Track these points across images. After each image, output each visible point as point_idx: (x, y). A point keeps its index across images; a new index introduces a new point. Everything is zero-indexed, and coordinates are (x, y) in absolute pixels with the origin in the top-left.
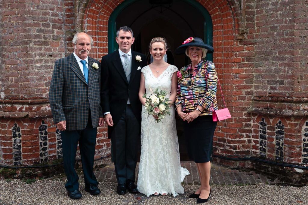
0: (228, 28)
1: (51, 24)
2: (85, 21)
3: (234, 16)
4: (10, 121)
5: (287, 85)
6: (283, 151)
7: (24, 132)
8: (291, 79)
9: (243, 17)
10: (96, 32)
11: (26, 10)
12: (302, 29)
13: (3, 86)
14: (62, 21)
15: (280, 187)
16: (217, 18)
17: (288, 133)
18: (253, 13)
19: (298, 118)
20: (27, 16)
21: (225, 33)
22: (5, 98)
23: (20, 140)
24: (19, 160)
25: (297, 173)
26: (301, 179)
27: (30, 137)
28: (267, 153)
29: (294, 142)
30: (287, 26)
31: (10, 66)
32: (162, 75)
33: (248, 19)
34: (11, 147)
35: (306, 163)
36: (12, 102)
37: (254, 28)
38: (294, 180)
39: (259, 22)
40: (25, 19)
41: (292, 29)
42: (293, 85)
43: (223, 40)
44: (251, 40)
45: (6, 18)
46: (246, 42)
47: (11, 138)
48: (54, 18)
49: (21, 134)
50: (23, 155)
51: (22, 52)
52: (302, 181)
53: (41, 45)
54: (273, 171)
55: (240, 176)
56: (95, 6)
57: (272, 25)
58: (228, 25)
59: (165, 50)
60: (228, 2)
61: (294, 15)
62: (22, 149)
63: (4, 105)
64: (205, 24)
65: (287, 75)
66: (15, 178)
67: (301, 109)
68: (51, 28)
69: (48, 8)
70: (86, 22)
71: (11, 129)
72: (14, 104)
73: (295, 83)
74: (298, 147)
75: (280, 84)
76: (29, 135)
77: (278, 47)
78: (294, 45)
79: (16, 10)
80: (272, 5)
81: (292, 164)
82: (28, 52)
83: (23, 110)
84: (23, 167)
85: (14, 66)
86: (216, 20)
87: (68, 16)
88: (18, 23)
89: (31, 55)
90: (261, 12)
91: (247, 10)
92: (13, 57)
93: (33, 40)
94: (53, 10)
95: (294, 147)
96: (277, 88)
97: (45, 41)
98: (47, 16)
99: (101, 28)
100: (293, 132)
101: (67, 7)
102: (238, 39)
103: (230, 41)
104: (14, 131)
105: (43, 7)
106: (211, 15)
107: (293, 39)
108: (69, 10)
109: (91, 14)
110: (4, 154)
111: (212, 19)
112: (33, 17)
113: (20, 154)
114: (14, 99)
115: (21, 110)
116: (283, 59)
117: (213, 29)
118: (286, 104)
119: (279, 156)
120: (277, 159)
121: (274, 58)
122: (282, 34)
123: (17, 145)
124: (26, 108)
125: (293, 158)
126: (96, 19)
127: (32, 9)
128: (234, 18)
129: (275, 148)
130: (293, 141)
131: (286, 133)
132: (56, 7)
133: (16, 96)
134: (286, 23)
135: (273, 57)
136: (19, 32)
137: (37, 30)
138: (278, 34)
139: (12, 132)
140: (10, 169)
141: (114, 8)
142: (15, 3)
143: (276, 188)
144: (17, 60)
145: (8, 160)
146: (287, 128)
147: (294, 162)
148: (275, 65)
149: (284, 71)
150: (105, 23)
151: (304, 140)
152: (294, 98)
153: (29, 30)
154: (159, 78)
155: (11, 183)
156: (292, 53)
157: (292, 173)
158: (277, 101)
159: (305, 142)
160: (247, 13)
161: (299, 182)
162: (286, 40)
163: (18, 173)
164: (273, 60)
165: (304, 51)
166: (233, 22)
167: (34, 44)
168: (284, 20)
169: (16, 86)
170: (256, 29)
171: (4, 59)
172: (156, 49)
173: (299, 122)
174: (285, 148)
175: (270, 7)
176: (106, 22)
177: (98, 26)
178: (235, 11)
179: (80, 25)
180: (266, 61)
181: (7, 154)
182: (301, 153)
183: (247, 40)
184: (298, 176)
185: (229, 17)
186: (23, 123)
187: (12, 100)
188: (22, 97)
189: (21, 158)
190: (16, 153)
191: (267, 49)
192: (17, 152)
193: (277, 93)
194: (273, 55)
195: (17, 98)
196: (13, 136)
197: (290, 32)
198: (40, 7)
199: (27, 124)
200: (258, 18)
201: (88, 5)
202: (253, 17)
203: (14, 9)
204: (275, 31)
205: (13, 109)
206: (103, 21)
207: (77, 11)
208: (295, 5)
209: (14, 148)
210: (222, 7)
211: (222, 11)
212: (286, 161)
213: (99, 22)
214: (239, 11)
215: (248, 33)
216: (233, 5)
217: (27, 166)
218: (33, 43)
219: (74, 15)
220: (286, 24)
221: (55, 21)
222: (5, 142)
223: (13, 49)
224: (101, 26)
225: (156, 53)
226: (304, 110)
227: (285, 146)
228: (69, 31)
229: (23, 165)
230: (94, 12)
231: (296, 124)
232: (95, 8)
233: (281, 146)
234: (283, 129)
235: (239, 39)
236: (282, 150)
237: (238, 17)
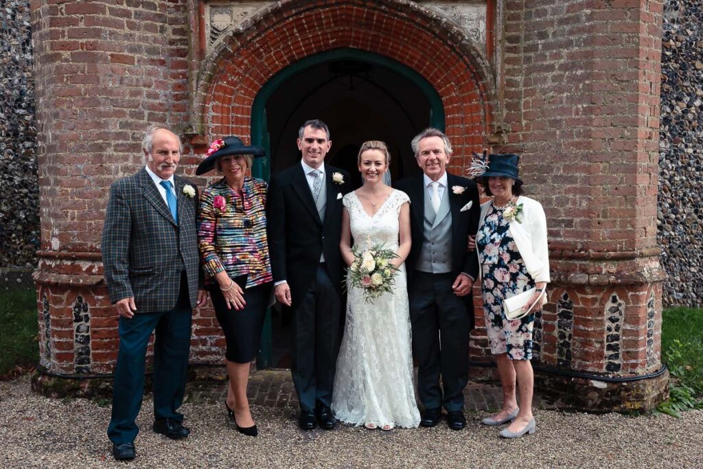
0: (472, 122)
1: (146, 113)
2: (208, 108)
3: (484, 100)
4: (69, 291)
5: (579, 229)
6: (571, 349)
7: (95, 312)
8: (585, 217)
9: (500, 103)
10: (228, 127)
11: (101, 86)
12: (606, 126)
13: (57, 227)
14: (167, 107)
15: (564, 415)
16: (452, 104)
17: (580, 316)
18: (517, 95)
19: (597, 287)
20: (101, 97)
21: (467, 131)
22: (61, 249)
23: (88, 327)
24: (86, 363)
25: (596, 389)
26: (603, 399)
27: (106, 322)
28: (543, 353)
29: (591, 333)
30: (578, 119)
31: (69, 190)
32: (380, 211)
33: (508, 106)
34: (72, 340)
35: (613, 371)
36: (74, 256)
37: (520, 122)
38: (590, 402)
39: (530, 111)
40: (98, 103)
41: (587, 125)
42: (589, 228)
43: (463, 144)
44: (514, 144)
45: (63, 102)
46: (506, 147)
47: (71, 323)
48: (151, 101)
49: (90, 316)
50: (94, 355)
51: (93, 163)
52: (604, 403)
53: (128, 151)
54: (552, 386)
55: (493, 395)
56: (225, 78)
57: (553, 118)
58: (472, 117)
59: (386, 164)
60: (472, 75)
61: (591, 101)
62: (91, 343)
63: (58, 262)
64: (431, 112)
65: (578, 209)
66: (79, 396)
67: (603, 273)
68: (145, 121)
69: (141, 84)
70: (211, 109)
71: (72, 307)
72: (77, 260)
73: (593, 224)
74: (597, 342)
75: (566, 226)
76: (104, 318)
77: (563, 157)
78: (591, 155)
79: (82, 87)
80: (553, 81)
81: (587, 372)
82: (104, 165)
83: (94, 271)
84: (93, 375)
85: (78, 189)
86: (450, 107)
87: (177, 97)
88: (85, 110)
89: (109, 171)
90: (533, 92)
91: (507, 89)
92: (75, 173)
93: (113, 143)
94: (149, 86)
95: (590, 341)
96: (562, 233)
97: (135, 144)
98: (139, 98)
99: (237, 121)
100: (589, 315)
101: (174, 81)
102: (490, 143)
103: (476, 146)
104: (77, 310)
105: (132, 81)
106: (442, 97)
107: (589, 143)
108: (178, 87)
109: (221, 94)
110: (57, 351)
111: (444, 104)
112: (112, 100)
113: (88, 353)
114: (77, 251)
115: (89, 270)
116: (572, 180)
117: (446, 124)
118: (576, 262)
119: (564, 358)
120: (561, 363)
121: (556, 179)
122: (571, 135)
123: (83, 336)
124: (99, 268)
125: (588, 361)
126: (229, 104)
127: (111, 85)
128: (483, 103)
129: (557, 343)
130: (588, 331)
131: (577, 316)
132: (155, 81)
133: (80, 245)
134: (578, 114)
135: (555, 176)
136: (87, 126)
137: (121, 123)
138: (563, 135)
139: (74, 312)
140: (69, 381)
141: (262, 83)
142: (79, 73)
143: (557, 417)
144: (82, 180)
145: (65, 364)
146: (577, 306)
147: (590, 369)
148: (558, 191)
149: (574, 203)
150: (245, 111)
151: (609, 329)
152: (591, 251)
153: (106, 124)
154: (376, 216)
155: (71, 406)
156: (587, 169)
157: (586, 389)
158: (560, 259)
159: (610, 333)
160: (506, 95)
161: (600, 406)
162: (577, 145)
163: (84, 387)
164: (553, 182)
165: (610, 165)
166: (482, 110)
167: (115, 150)
168: (574, 108)
169: (81, 226)
170: (524, 124)
171: (59, 177)
172: (368, 163)
173: (599, 296)
174: (574, 344)
175: (549, 84)
176: (248, 109)
177: (232, 117)
178: (486, 91)
179: (200, 114)
180: (541, 183)
181: (63, 351)
182: (603, 352)
183: (506, 145)
184: (597, 395)
185: (474, 102)
186: (93, 295)
187: (73, 253)
188: (91, 247)
189: (88, 360)
190: (80, 351)
191: (543, 161)
192: (82, 348)
193: (561, 243)
194: (554, 173)
195: (83, 248)
196: (74, 318)
197: (584, 131)
198: (126, 81)
199: (100, 297)
200: (527, 103)
201: (214, 77)
202: (519, 103)
203: (78, 85)
204: (558, 129)
205: (75, 270)
206: (242, 108)
207: (194, 89)
208: (594, 81)
209: (77, 341)
210: (463, 83)
211: (461, 90)
212: (576, 367)
213: (235, 110)
214: (493, 92)
215: (509, 132)
216: (481, 79)
217: (101, 374)
218: (112, 148)
219: (188, 95)
220: (577, 117)
221: (152, 107)
222: (59, 329)
223: (75, 158)
224: (239, 116)
225: (369, 170)
226: (610, 274)
227: (575, 339)
228: (178, 125)
229: (93, 373)
230: (225, 90)
231: (594, 300)
232: (228, 83)
233: (567, 340)
234: (571, 309)
235: (492, 143)
236: (569, 347)
237: (491, 102)
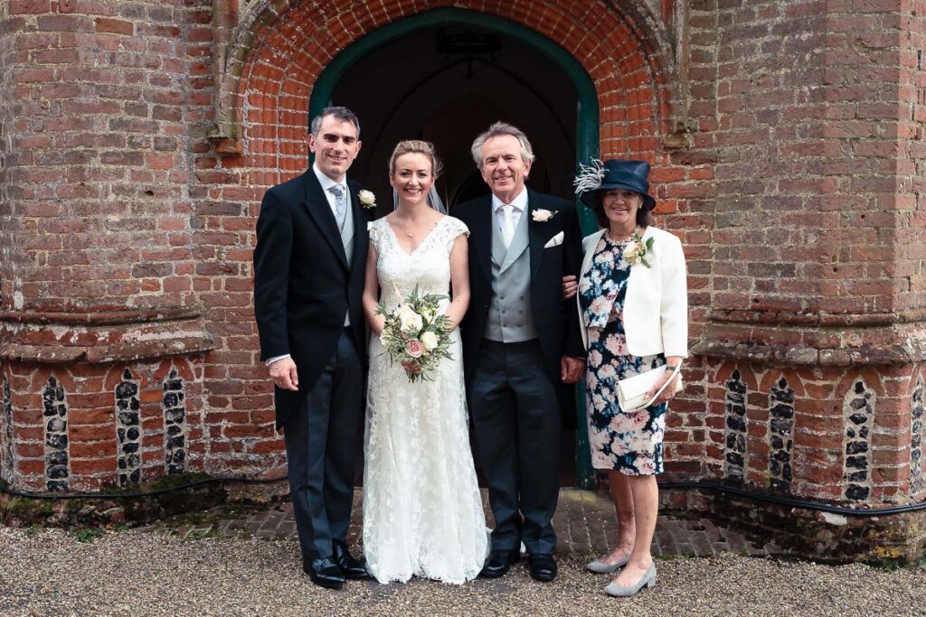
0: (640, 117)
1: (151, 106)
2: (243, 99)
3: (657, 82)
4: (37, 370)
5: (804, 278)
6: (790, 463)
7: (74, 400)
8: (814, 260)
9: (682, 86)
10: (273, 128)
11: (81, 66)
12: (847, 119)
13: (20, 276)
14: (182, 98)
15: (779, 565)
16: (609, 89)
17: (805, 414)
18: (709, 74)
19: (832, 369)
20: (82, 83)
21: (632, 131)
22: (25, 308)
23: (65, 423)
24: (61, 476)
25: (829, 526)
26: (840, 542)
27: (90, 416)
28: (747, 469)
29: (822, 439)
30: (804, 110)
31: (37, 220)
33: (695, 92)
34: (41, 442)
35: (856, 498)
36: (43, 318)
37: (713, 116)
38: (820, 547)
39: (728, 99)
40: (77, 91)
41: (817, 118)
42: (820, 277)
43: (626, 151)
44: (704, 150)
45: (27, 91)
46: (692, 155)
47: (40, 417)
48: (158, 88)
49: (67, 406)
50: (73, 464)
51: (70, 181)
52: (843, 548)
53: (123, 162)
54: (762, 520)
55: (670, 532)
56: (268, 54)
57: (764, 109)
58: (639, 109)
59: (433, 175)
60: (639, 44)
61: (823, 79)
62: (69, 447)
63: (22, 327)
64: (579, 105)
65: (803, 249)
66: (49, 525)
67: (842, 346)
68: (149, 118)
69: (142, 63)
70: (246, 101)
71: (41, 392)
72: (48, 323)
73: (827, 272)
74: (832, 453)
75: (784, 274)
76: (87, 410)
77: (779, 168)
78: (824, 163)
79: (54, 68)
80: (764, 51)
81: (815, 499)
82: (87, 183)
83: (72, 340)
84: (70, 494)
85: (49, 219)
86: (607, 94)
87: (197, 84)
88: (59, 102)
89: (93, 192)
90: (731, 71)
91: (694, 65)
92: (45, 196)
93: (100, 151)
94: (155, 67)
95: (820, 451)
96: (777, 286)
97: (132, 153)
98: (139, 84)
99: (287, 118)
100: (818, 412)
101: (193, 59)
102: (667, 149)
103: (645, 152)
104: (48, 397)
105: (128, 59)
106: (595, 79)
107: (821, 146)
108: (199, 68)
109: (261, 77)
110: (21, 458)
111: (598, 90)
112: (98, 87)
113: (65, 461)
114: (50, 311)
115: (65, 339)
116: (794, 203)
117: (601, 121)
118: (800, 330)
119: (780, 478)
120: (775, 485)
121: (768, 202)
122: (791, 134)
123: (57, 436)
124: (80, 335)
125: (817, 483)
126: (275, 93)
127: (96, 64)
128: (656, 87)
129: (769, 455)
130: (817, 436)
131: (800, 413)
132: (164, 59)
133: (53, 301)
134: (802, 101)
135: (766, 197)
136: (62, 127)
137: (112, 121)
138: (780, 134)
139: (44, 401)
140: (37, 501)
141: (325, 61)
142: (49, 47)
143: (768, 567)
144: (55, 205)
145: (32, 477)
146: (801, 398)
147: (820, 495)
148: (770, 221)
149: (797, 238)
150: (299, 104)
151: (851, 434)
152: (823, 313)
153: (89, 123)
155: (37, 539)
156: (817, 186)
157: (815, 526)
158: (774, 324)
159: (853, 440)
160: (693, 74)
161: (835, 553)
162: (800, 149)
163: (58, 512)
164: (765, 206)
165: (853, 180)
166: (655, 99)
167: (103, 162)
168: (797, 91)
169: (53, 275)
170: (719, 120)
171: (21, 202)
172: (407, 173)
173: (835, 383)
174: (796, 456)
175: (759, 56)
176: (304, 100)
177: (280, 113)
178: (660, 68)
179: (231, 108)
180: (745, 209)
181: (30, 458)
182: (840, 469)
183: (692, 151)
184: (831, 535)
185: (643, 87)
186: (71, 375)
187: (42, 313)
188: (69, 304)
189: (65, 471)
190: (53, 458)
191: (748, 174)
192: (57, 454)
193: (776, 300)
194: (766, 193)
195: (57, 307)
196: (44, 410)
197: (812, 127)
198: (120, 59)
199: (82, 379)
200: (724, 86)
201: (251, 52)
202: (711, 86)
203: (48, 65)
204: (771, 125)
205: (46, 338)
206: (295, 99)
207: (221, 71)
208: (828, 49)
209: (48, 443)
210: (625, 58)
211: (623, 69)
212: (799, 491)
213: (284, 102)
214: (671, 69)
215: (696, 130)
216: (654, 51)
217: (84, 493)
218: (99, 158)
219: (213, 80)
220: (801, 105)
221: (159, 98)
222: (24, 426)
223: (45, 173)
224: (290, 111)
225: (408, 183)
226: (851, 348)
227: (796, 449)
228: (199, 126)
229: (73, 491)
230: (268, 72)
231: (828, 389)
232: (272, 61)
233: (785, 449)
234: (791, 402)
235: (671, 148)
236: (788, 460)
237: (669, 86)
